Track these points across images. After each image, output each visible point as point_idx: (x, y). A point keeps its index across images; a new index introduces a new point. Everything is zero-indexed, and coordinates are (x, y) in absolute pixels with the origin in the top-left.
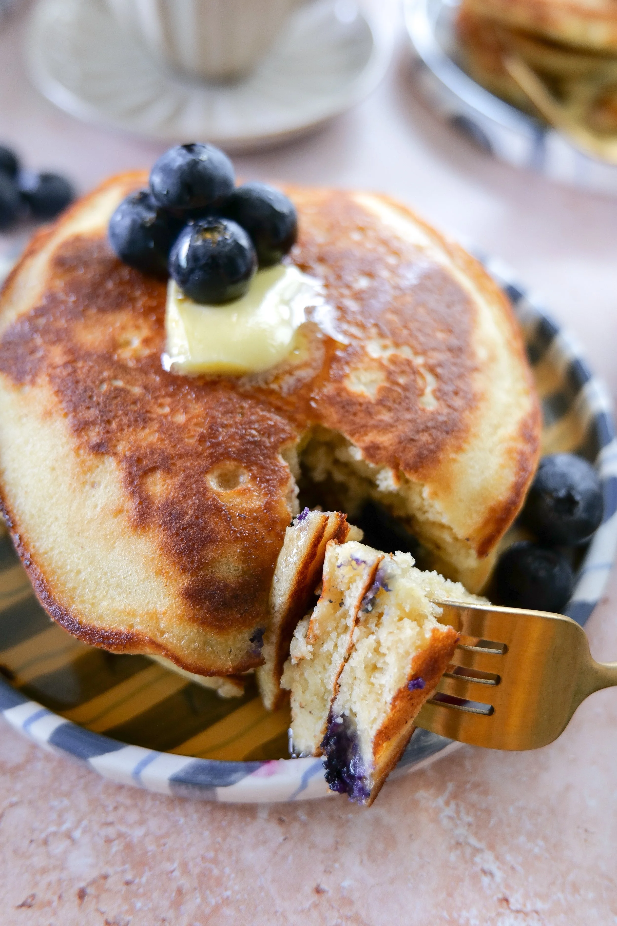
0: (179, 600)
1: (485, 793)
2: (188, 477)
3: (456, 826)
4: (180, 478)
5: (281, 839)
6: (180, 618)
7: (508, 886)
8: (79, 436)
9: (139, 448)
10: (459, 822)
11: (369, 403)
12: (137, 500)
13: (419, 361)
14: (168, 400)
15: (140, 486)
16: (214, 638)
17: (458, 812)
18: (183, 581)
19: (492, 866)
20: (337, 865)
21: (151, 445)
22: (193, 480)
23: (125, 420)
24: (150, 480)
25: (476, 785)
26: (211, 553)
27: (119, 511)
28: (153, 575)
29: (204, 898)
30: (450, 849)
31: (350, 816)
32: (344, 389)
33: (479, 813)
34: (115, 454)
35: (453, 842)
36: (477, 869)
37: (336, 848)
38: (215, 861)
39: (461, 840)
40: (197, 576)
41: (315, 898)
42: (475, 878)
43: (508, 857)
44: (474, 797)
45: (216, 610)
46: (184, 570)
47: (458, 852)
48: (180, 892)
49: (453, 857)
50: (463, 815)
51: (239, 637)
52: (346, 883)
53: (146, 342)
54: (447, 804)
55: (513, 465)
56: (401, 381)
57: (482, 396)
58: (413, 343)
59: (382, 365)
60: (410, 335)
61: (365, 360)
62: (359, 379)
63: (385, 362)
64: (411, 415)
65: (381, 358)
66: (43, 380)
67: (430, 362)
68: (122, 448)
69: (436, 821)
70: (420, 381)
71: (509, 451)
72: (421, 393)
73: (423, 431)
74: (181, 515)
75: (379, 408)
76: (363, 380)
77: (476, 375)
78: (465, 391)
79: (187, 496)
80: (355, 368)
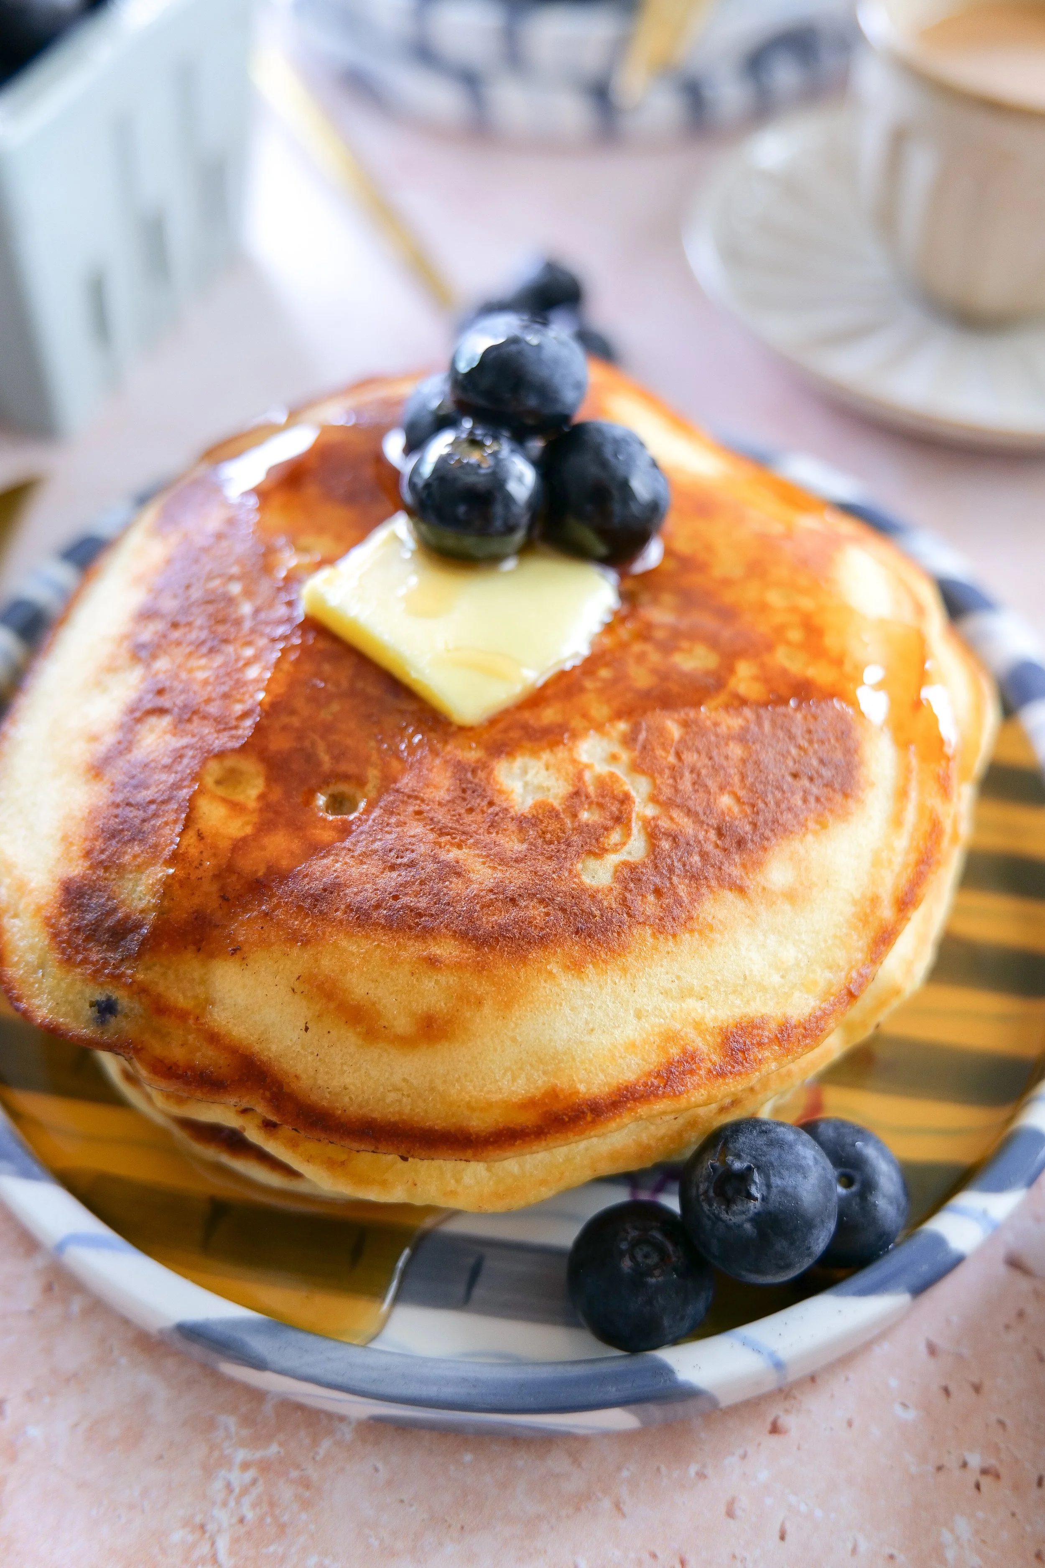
0: (57, 885)
1: (306, 1504)
3: (225, 1504)
4: (182, 742)
5: (27, 1306)
6: (39, 909)
10: (232, 1503)
11: (505, 812)
12: (120, 736)
13: (644, 809)
14: (262, 642)
15: (139, 720)
16: (52, 966)
17: (245, 1491)
18: (77, 866)
20: (47, 1400)
21: (188, 682)
22: (190, 753)
23: (193, 638)
24: (153, 720)
25: (306, 1483)
26: (129, 855)
27: (94, 738)
28: (60, 835)
30: (187, 1523)
31: (124, 1361)
32: (490, 772)
33: (269, 1520)
34: (148, 666)
35: (198, 1519)
37: (68, 1380)
39: (211, 1527)
40: (94, 873)
44: (286, 1493)
45: (78, 930)
46: (88, 854)
47: (190, 1538)
49: (178, 1536)
50: (247, 1501)
51: (79, 986)
52: (34, 1432)
54: (245, 1466)
55: (654, 1060)
56: (585, 816)
57: (706, 931)
58: (665, 781)
59: (579, 777)
60: (672, 768)
61: (561, 753)
62: (525, 772)
63: (588, 776)
64: (547, 868)
65: (588, 766)
66: (174, 539)
67: (664, 824)
68: (162, 664)
69: (209, 1471)
70: (615, 837)
71: (670, 1037)
72: (599, 853)
73: (542, 901)
74: (142, 785)
75: (512, 827)
76: (529, 777)
77: (729, 896)
78: (679, 902)
79: (167, 768)
80: (535, 753)
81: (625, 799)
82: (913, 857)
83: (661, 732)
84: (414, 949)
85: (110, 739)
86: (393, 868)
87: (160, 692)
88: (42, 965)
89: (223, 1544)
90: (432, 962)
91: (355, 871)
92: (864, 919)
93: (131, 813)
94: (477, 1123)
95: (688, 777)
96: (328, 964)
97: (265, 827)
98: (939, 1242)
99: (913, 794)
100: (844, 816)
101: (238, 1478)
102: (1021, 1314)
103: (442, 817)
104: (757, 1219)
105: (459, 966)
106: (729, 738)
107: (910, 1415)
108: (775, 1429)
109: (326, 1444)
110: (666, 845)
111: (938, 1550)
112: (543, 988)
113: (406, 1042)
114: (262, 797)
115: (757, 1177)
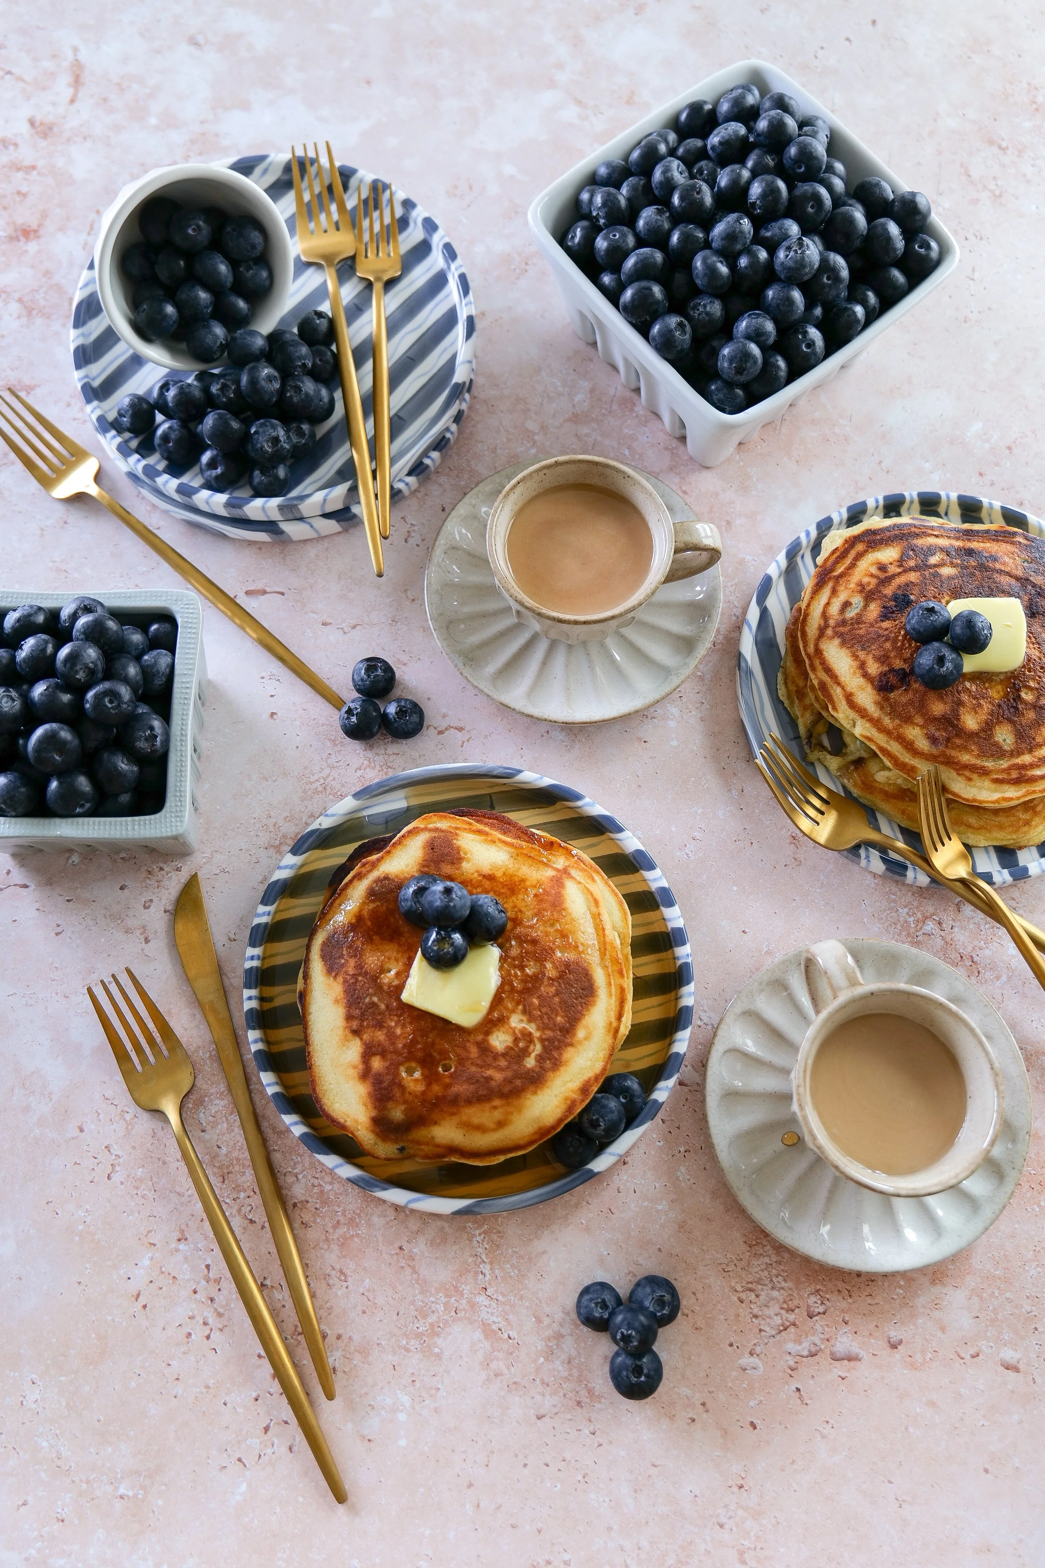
0: (370, 1119)
1: (501, 1237)
2: (391, 1064)
3: (479, 1246)
4: (388, 1063)
6: (368, 1127)
7: (490, 1284)
8: (347, 1022)
9: (373, 1041)
10: (481, 1245)
11: (497, 1053)
12: (365, 1065)
13: (537, 1034)
14: (396, 1018)
15: (368, 1059)
16: (380, 1142)
17: (483, 1241)
18: (373, 1112)
19: (487, 1272)
20: (414, 1241)
21: (379, 1042)
22: (394, 1066)
23: (371, 1023)
24: (373, 1058)
26: (390, 1105)
27: (355, 1066)
28: (361, 1103)
29: (348, 1229)
30: (471, 1256)
32: (488, 1041)
33: (493, 1245)
34: (361, 1039)
35: (474, 1253)
36: (479, 1270)
37: (417, 1233)
38: (359, 1215)
39: (478, 1254)
40: (380, 1113)
41: (398, 1251)
42: (476, 1273)
43: (497, 1271)
44: (495, 1237)
45: (383, 1130)
46: (375, 1108)
47: (474, 1259)
48: (338, 1222)
49: (470, 1260)
50: (485, 1243)
51: (391, 1146)
52: (415, 1250)
53: (398, 974)
54: (480, 1234)
55: (564, 1107)
56: (521, 1045)
57: (566, 1063)
58: (539, 1022)
59: (514, 1033)
60: (540, 1016)
61: (507, 1027)
62: (498, 1037)
63: (517, 1032)
64: (515, 1067)
65: (515, 1028)
66: (340, 979)
67: (544, 1037)
68: (366, 1037)
69: (470, 1240)
70: (532, 1047)
71: (566, 1099)
72: (529, 1055)
73: (519, 1078)
74: (381, 1082)
75: (501, 1058)
76: (500, 1038)
77: (569, 1049)
78: (556, 1059)
79: (387, 1074)
80: (499, 1030)
81: (530, 1033)
82: (618, 1003)
83: (532, 1004)
84: (487, 1106)
85: (361, 1067)
86: (472, 1084)
87: (370, 1048)
88: (376, 1144)
89: (484, 1257)
90: (495, 1108)
91: (461, 1089)
92: (609, 1031)
93: (384, 1092)
94: (522, 1142)
95: (545, 1017)
96: (464, 1118)
97: (429, 1085)
98: (656, 1101)
99: (612, 982)
100: (593, 1004)
101: (478, 1238)
102: (687, 1100)
103: (479, 1062)
104: (604, 1130)
105: (502, 1106)
106: (554, 996)
107: (661, 1143)
108: (625, 1163)
109: (500, 1219)
110: (547, 1043)
111: (678, 1178)
112: (528, 1102)
113: (494, 1130)
114: (422, 1074)
115: (601, 1120)
